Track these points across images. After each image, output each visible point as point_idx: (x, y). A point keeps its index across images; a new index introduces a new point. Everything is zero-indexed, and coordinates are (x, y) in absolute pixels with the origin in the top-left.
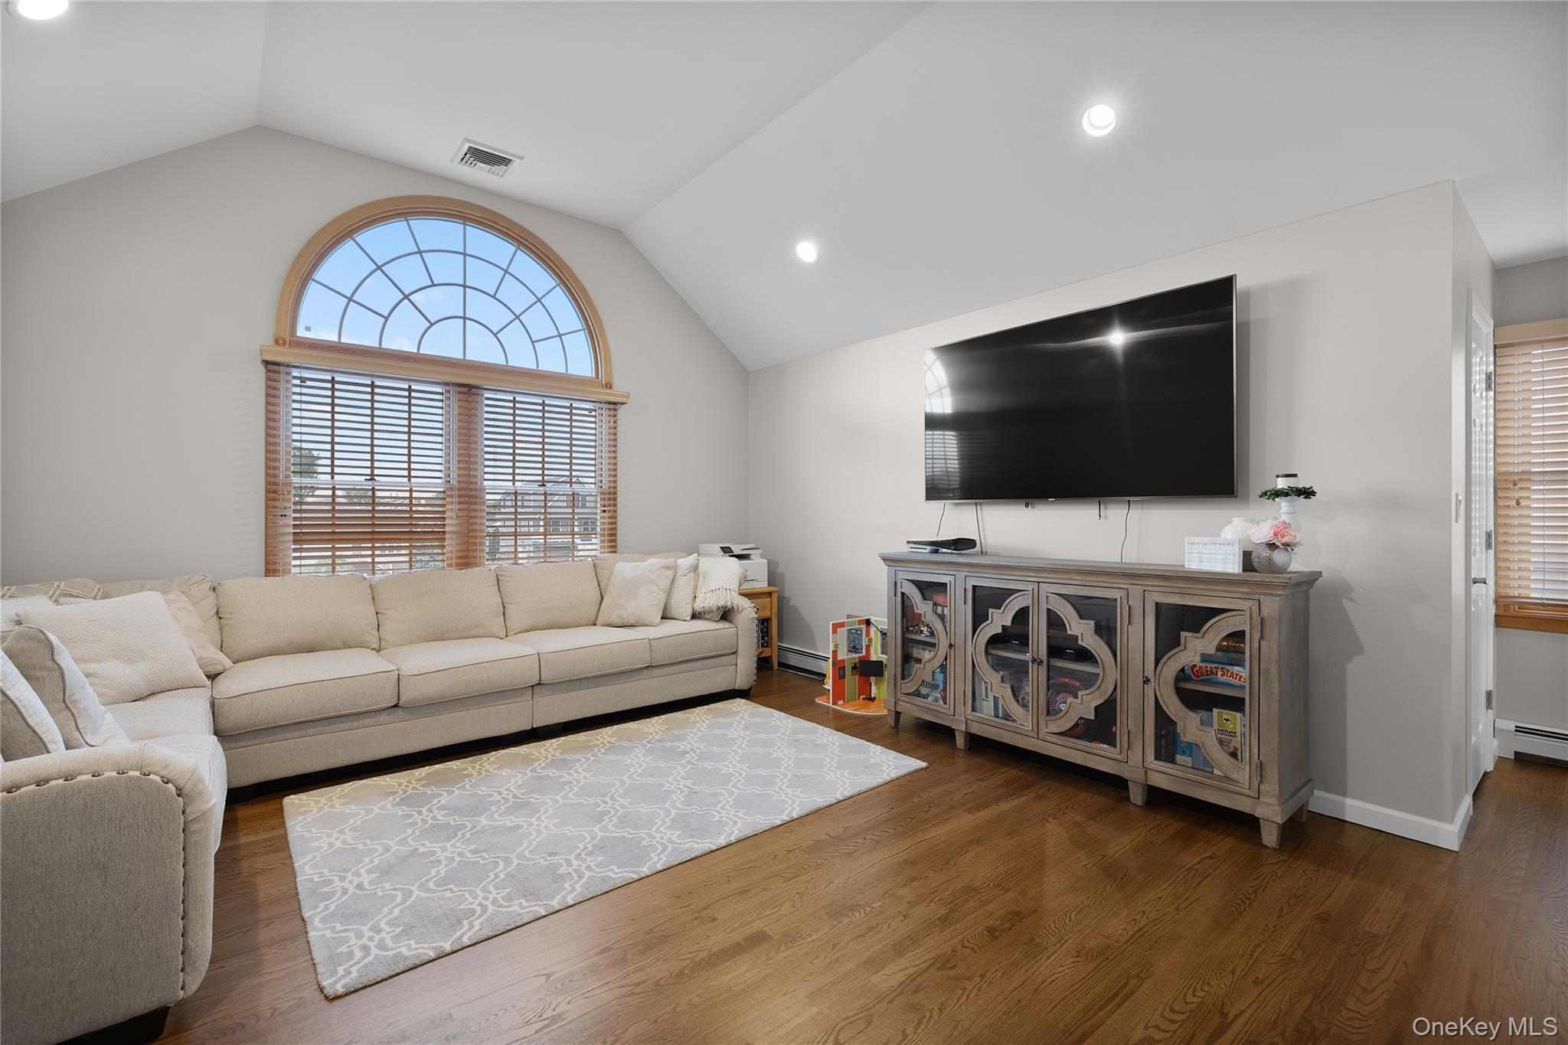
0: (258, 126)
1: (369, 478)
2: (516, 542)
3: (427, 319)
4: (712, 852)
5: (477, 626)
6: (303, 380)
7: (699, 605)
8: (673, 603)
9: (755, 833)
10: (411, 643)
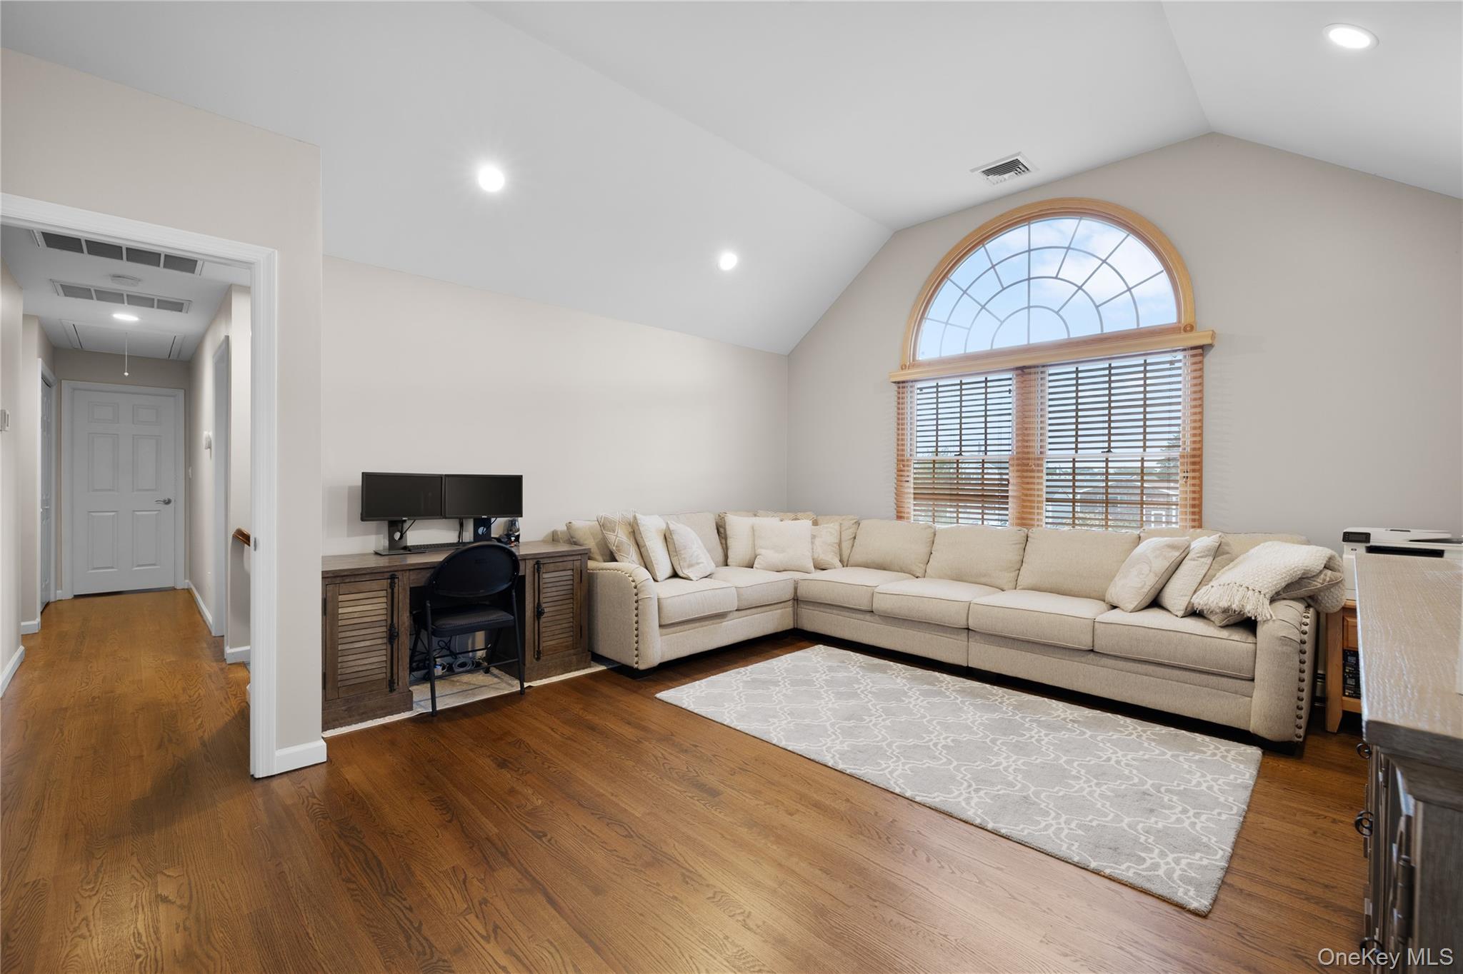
0: (896, 232)
1: (958, 453)
2: (1074, 509)
3: (997, 318)
4: (826, 766)
5: (985, 575)
6: (921, 389)
7: (1200, 601)
8: (1168, 591)
9: (869, 781)
10: (940, 577)
